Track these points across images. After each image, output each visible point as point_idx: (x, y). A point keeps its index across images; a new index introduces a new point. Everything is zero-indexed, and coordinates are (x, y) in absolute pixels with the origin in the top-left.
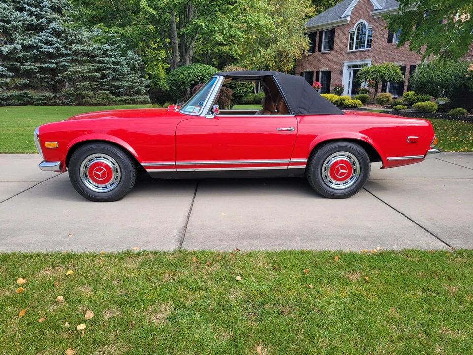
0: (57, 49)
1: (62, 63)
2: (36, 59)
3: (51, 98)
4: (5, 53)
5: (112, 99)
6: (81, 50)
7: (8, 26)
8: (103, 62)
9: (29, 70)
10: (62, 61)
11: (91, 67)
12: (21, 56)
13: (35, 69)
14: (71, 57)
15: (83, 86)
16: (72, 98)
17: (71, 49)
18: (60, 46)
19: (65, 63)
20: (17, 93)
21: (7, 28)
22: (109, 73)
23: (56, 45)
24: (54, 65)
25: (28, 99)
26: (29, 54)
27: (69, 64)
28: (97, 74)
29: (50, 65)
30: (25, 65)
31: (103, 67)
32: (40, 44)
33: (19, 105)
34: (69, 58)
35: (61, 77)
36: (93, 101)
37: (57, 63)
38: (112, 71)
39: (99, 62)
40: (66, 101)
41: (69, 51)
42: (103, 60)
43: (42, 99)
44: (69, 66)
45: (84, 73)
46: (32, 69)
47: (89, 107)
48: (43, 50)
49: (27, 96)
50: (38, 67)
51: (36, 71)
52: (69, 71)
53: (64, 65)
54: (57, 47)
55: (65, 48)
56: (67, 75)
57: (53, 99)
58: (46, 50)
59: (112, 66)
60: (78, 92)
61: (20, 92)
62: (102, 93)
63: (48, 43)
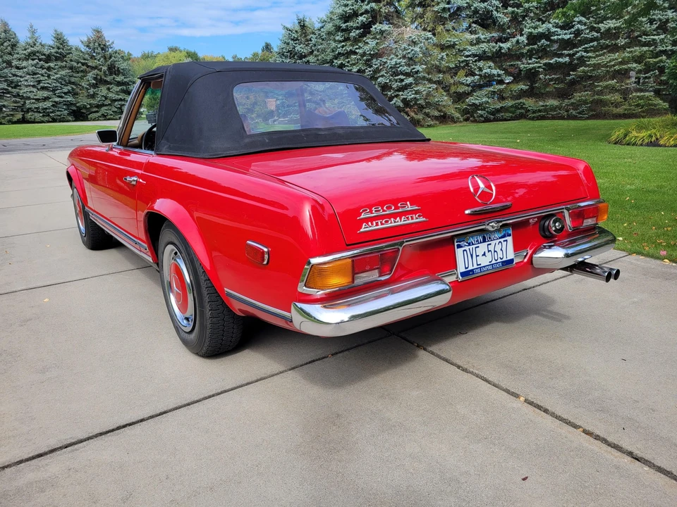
0: (578, 33)
1: (579, 54)
2: (543, 53)
3: (553, 108)
4: (503, 51)
5: (655, 105)
6: (615, 28)
7: (519, 11)
8: (654, 43)
9: (530, 69)
10: (578, 52)
11: (627, 55)
12: (525, 51)
13: (539, 67)
14: (595, 43)
15: (606, 87)
16: (584, 107)
17: (598, 30)
18: (583, 27)
19: (584, 54)
20: (509, 103)
21: (517, 13)
22: (661, 61)
23: (576, 27)
24: (567, 59)
25: (523, 111)
26: (536, 46)
27: (590, 54)
28: (635, 65)
29: (560, 60)
30: (529, 64)
31: (652, 51)
32: (553, 30)
33: (509, 120)
34: (591, 44)
35: (573, 76)
36: (620, 110)
37: (570, 56)
38: (664, 57)
39: (646, 44)
40: (574, 113)
41: (595, 33)
42: (654, 40)
43: (540, 111)
44: (590, 57)
45: (611, 67)
46: (534, 68)
47: (612, 121)
48: (556, 37)
49: (522, 108)
50: (545, 64)
51: (541, 70)
52: (589, 66)
53: (583, 56)
54: (578, 30)
55: (592, 29)
56: (583, 71)
57: (557, 109)
58: (560, 37)
59: (669, 48)
60: (596, 97)
61: (514, 103)
62: (638, 97)
63: (567, 26)
